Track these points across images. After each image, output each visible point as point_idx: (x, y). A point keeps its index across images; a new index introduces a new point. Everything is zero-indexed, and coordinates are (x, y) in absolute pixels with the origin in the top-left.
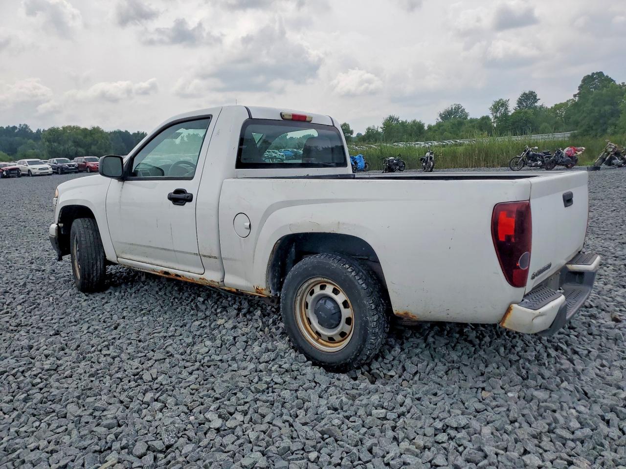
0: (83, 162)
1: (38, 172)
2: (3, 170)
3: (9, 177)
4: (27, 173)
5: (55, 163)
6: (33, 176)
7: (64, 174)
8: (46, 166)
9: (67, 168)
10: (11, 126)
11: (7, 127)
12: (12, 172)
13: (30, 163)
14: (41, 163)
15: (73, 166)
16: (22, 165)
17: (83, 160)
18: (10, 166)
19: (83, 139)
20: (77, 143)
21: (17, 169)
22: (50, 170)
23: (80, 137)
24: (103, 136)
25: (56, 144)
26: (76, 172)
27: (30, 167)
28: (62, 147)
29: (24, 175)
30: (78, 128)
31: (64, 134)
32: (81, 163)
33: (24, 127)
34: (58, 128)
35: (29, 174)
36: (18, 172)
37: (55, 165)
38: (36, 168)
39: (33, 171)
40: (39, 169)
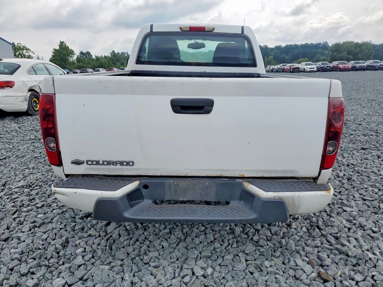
0: (337, 65)
1: (308, 70)
2: (291, 68)
3: (294, 72)
4: (303, 70)
5: (320, 65)
6: (306, 72)
7: (323, 72)
8: (314, 66)
9: (325, 68)
10: (318, 43)
11: (316, 44)
12: (295, 69)
13: (306, 65)
14: (312, 65)
15: (330, 67)
16: (302, 66)
17: (337, 64)
18: (295, 66)
19: (354, 50)
20: (349, 53)
21: (298, 68)
22: (316, 69)
23: (352, 48)
24: (368, 47)
25: (336, 53)
26: (330, 71)
27: (305, 67)
28: (339, 55)
29: (301, 71)
30: (352, 43)
31: (343, 46)
32: (335, 65)
33: (325, 43)
34: (340, 43)
35: (304, 71)
36: (298, 69)
37: (320, 66)
38: (307, 68)
39: (306, 69)
40: (310, 68)
